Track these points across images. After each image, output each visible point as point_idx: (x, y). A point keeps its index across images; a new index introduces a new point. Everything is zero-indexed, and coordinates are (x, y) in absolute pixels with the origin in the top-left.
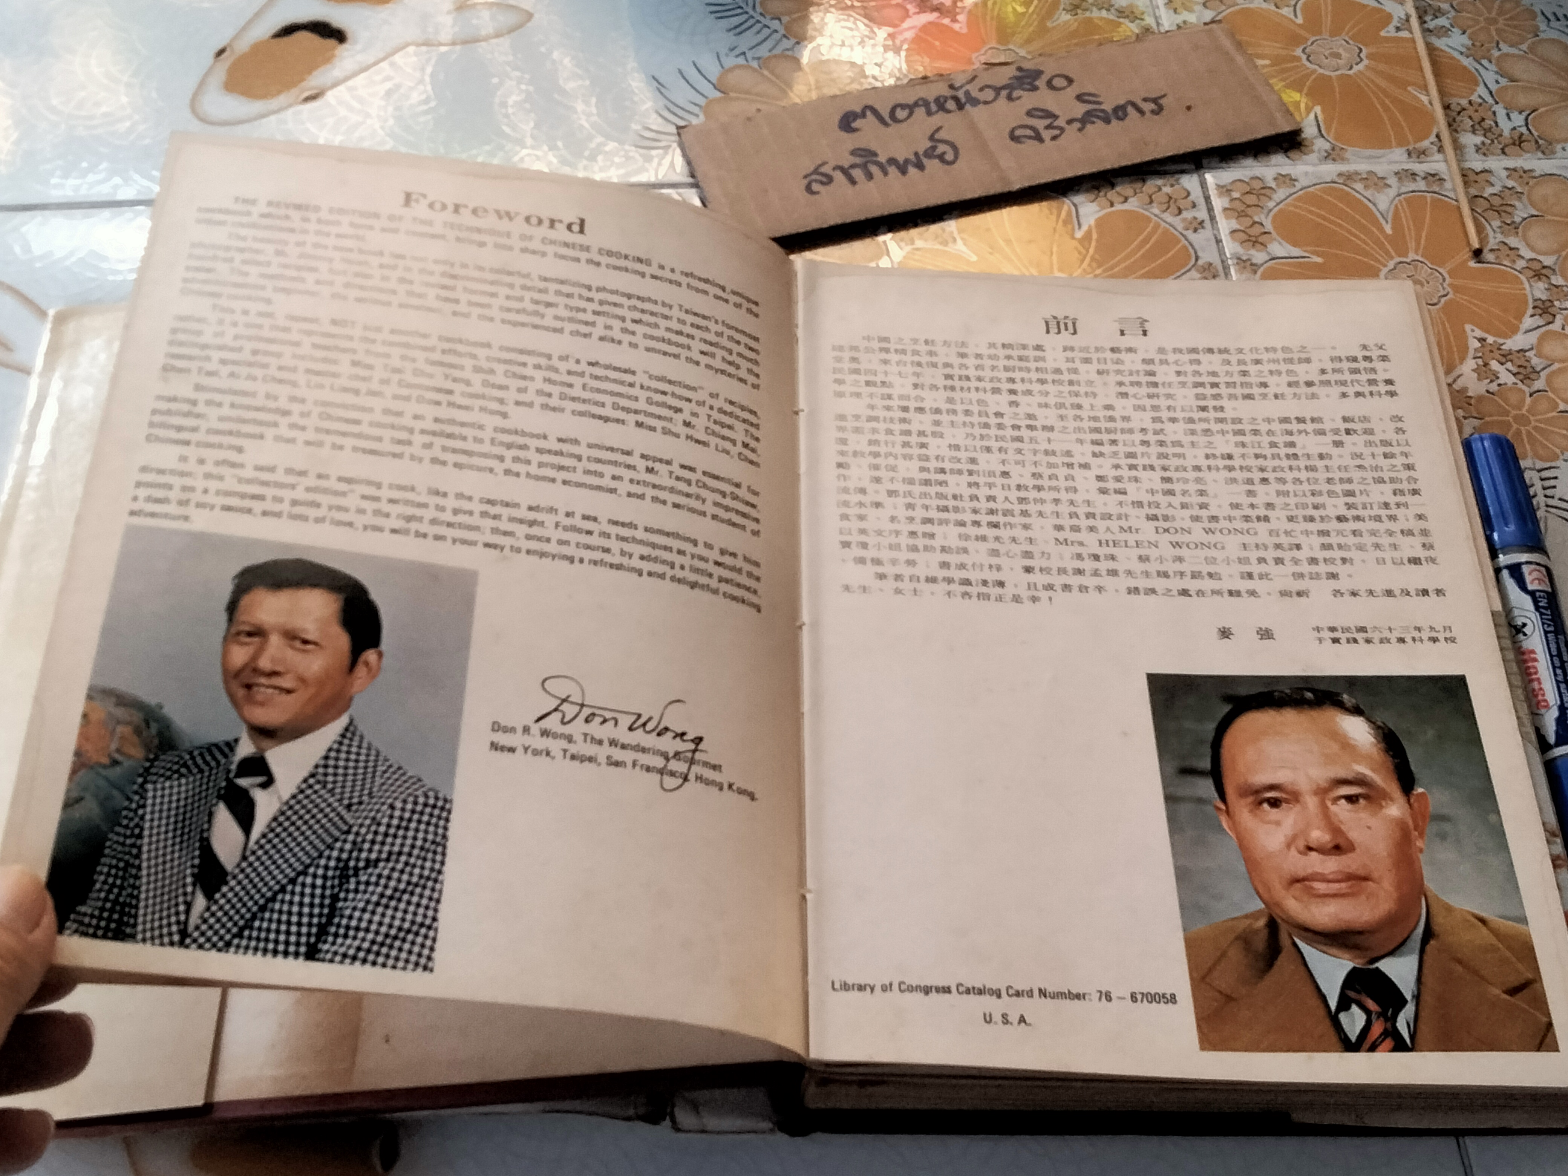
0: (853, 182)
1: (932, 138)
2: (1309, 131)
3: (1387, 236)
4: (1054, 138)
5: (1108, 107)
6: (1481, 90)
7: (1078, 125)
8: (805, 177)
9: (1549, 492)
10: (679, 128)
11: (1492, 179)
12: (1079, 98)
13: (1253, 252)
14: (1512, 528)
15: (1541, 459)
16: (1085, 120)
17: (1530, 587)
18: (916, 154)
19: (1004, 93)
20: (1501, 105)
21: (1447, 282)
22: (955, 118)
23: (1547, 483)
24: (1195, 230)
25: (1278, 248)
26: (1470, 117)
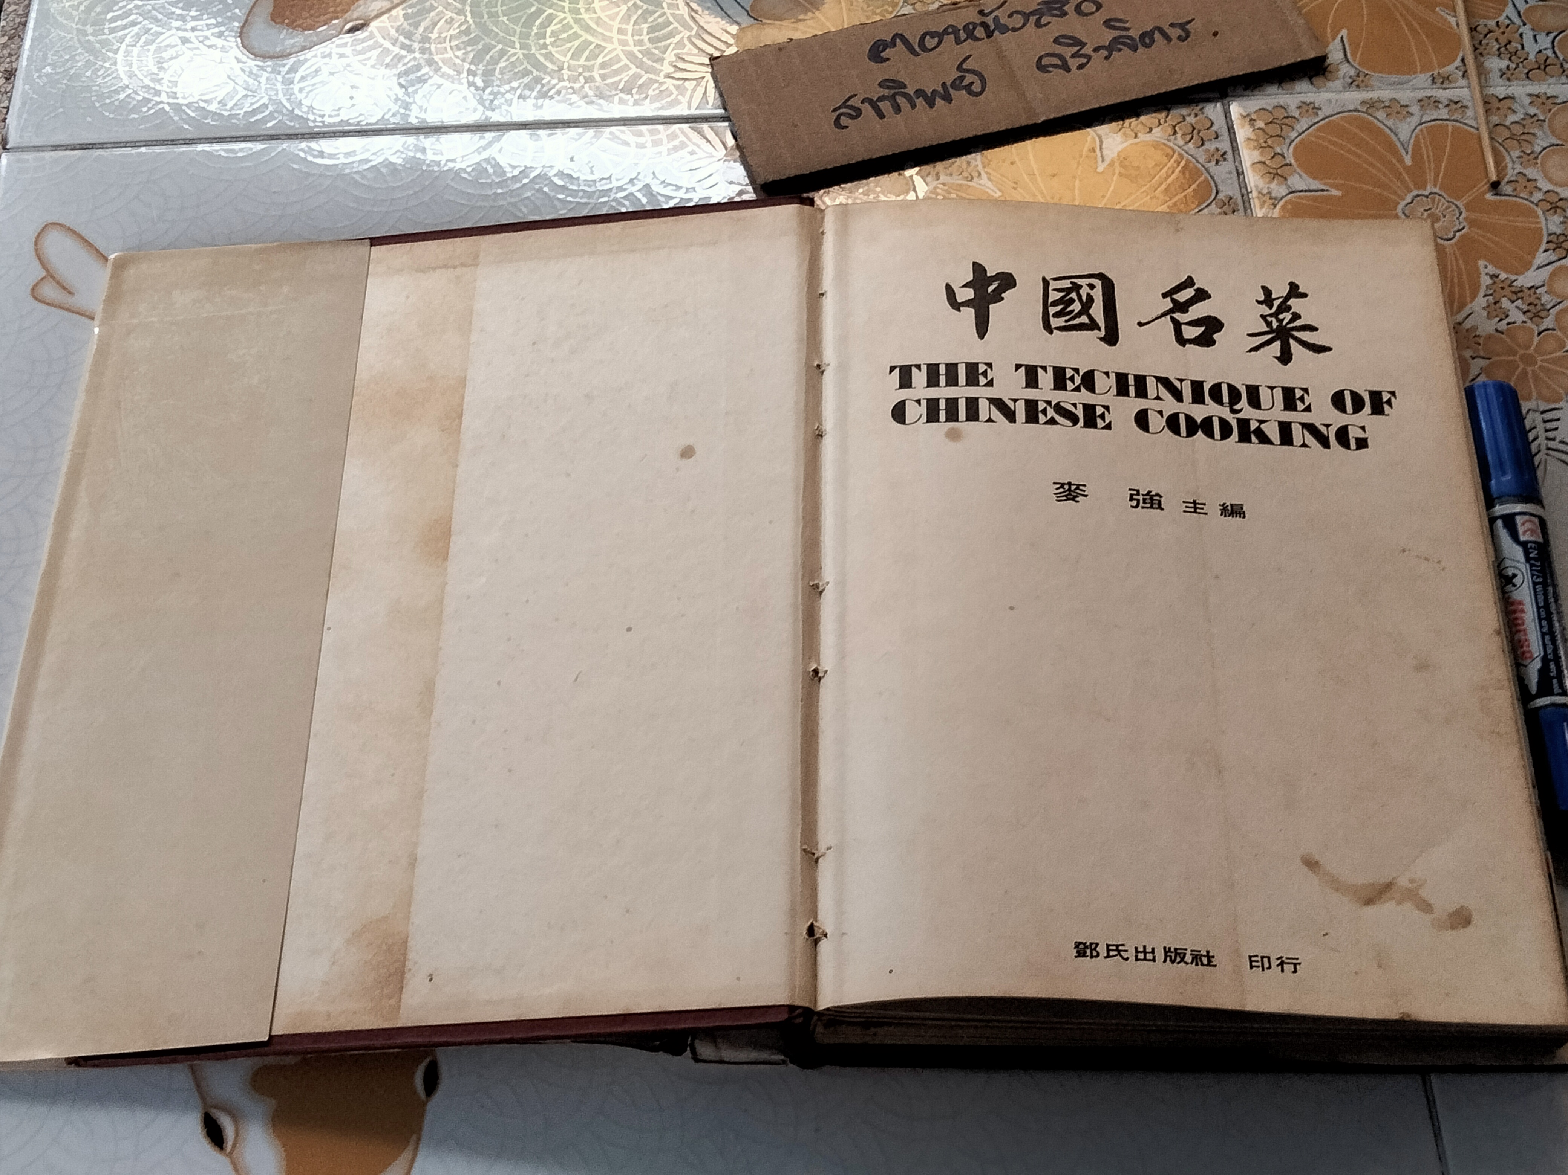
0: (881, 116)
1: (959, 68)
2: (1335, 55)
3: (1405, 168)
4: (1081, 67)
5: (1135, 33)
6: (1510, 11)
7: (1105, 53)
8: (834, 110)
9: (1551, 434)
10: (712, 59)
11: (1515, 106)
12: (1108, 23)
13: (1273, 185)
14: (1508, 477)
15: (1548, 401)
16: (1111, 48)
17: (1522, 538)
18: (944, 85)
19: (1033, 19)
20: (1528, 26)
21: (1463, 215)
22: (984, 46)
23: (1549, 425)
24: (1217, 162)
25: (1298, 181)
26: (1497, 40)
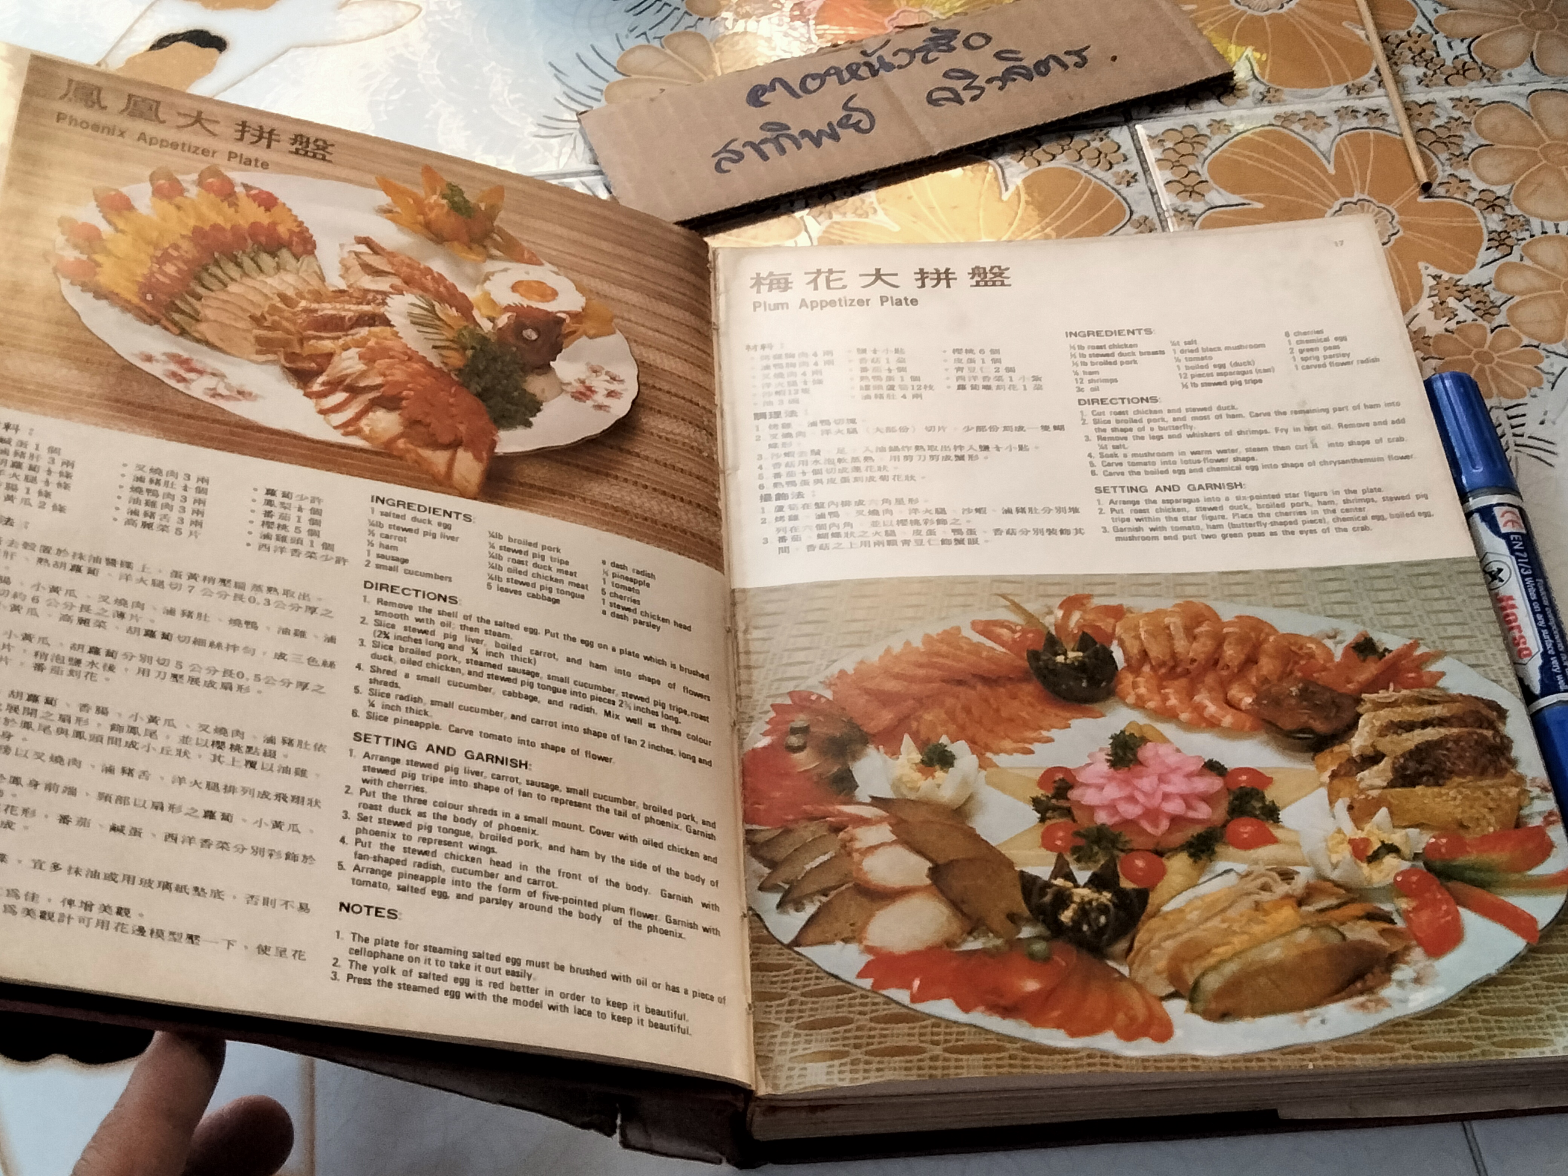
0: (765, 157)
1: (845, 107)
2: (1242, 74)
3: (1330, 177)
4: (974, 98)
5: (1029, 62)
6: (1420, 20)
7: (999, 84)
8: (714, 156)
9: (1518, 431)
10: (579, 114)
11: (1437, 111)
12: (998, 56)
13: (1190, 202)
14: (1480, 469)
15: (1511, 398)
16: (1006, 78)
17: (1504, 530)
18: (830, 124)
19: (919, 56)
20: (1441, 34)
21: (1397, 218)
22: (869, 84)
23: (1515, 422)
24: (1128, 184)
25: (1217, 196)
26: (1410, 49)
